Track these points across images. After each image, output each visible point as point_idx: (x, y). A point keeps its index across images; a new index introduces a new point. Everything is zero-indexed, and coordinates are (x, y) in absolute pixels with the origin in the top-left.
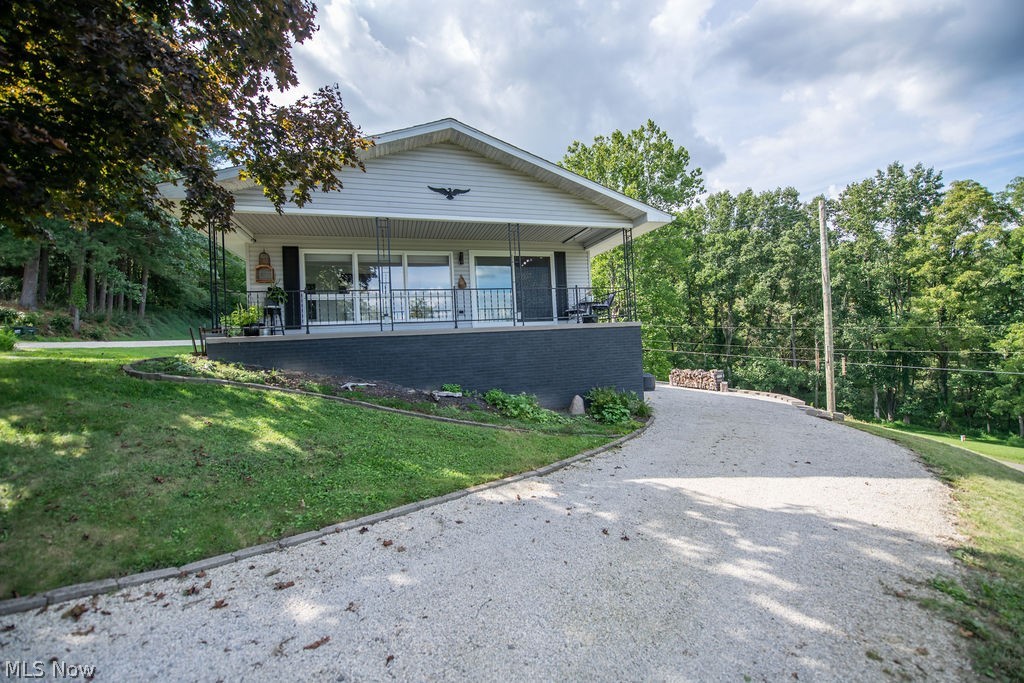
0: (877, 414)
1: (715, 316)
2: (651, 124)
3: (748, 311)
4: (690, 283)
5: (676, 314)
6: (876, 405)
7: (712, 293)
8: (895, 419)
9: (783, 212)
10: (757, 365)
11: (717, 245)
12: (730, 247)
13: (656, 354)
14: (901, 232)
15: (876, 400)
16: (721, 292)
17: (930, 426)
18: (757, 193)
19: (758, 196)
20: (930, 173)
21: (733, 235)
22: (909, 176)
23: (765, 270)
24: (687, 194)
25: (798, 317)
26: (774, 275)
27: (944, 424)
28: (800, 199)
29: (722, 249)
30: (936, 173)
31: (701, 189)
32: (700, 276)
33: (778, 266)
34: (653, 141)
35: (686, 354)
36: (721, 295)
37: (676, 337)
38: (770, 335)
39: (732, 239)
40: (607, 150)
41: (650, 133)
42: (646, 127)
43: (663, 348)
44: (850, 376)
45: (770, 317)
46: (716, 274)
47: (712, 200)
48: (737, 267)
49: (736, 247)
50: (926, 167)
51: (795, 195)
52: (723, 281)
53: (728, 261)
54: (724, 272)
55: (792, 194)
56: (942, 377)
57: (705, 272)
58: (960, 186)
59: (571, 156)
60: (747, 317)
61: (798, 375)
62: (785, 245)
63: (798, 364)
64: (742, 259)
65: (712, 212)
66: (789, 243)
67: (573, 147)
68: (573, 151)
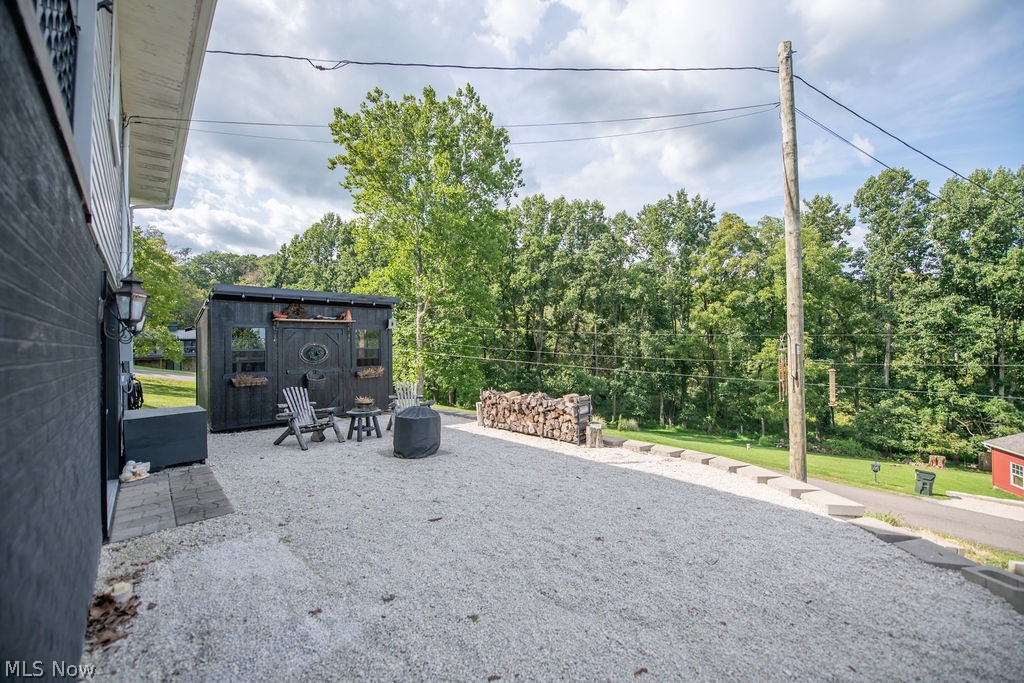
0: (662, 420)
1: (527, 323)
2: (470, 90)
3: (557, 321)
4: (504, 285)
5: (490, 319)
6: (662, 412)
7: (526, 298)
8: (675, 424)
9: (590, 223)
10: (566, 375)
11: (532, 248)
12: (544, 251)
13: (466, 362)
14: (685, 253)
15: (662, 407)
16: (534, 297)
17: (700, 429)
18: (569, 201)
19: (570, 203)
20: (705, 205)
21: (547, 238)
22: (690, 204)
23: (575, 278)
24: (505, 184)
25: (602, 327)
26: (583, 283)
27: (710, 428)
28: (606, 214)
29: (537, 252)
30: (710, 204)
31: (520, 182)
32: (515, 279)
33: (587, 275)
34: (472, 110)
35: (498, 362)
36: (535, 300)
37: (488, 344)
38: (577, 344)
39: (546, 243)
40: (417, 110)
41: (468, 100)
42: (465, 92)
43: (475, 355)
44: (645, 385)
45: (577, 326)
46: (530, 279)
47: (527, 202)
48: (549, 273)
49: (549, 253)
50: (703, 199)
51: (601, 209)
52: (535, 288)
53: (542, 265)
54: (537, 277)
55: (599, 208)
56: (711, 385)
57: (520, 275)
58: (728, 217)
59: (371, 106)
60: (556, 326)
61: (602, 384)
62: (593, 253)
63: (601, 373)
64: (555, 264)
65: (528, 215)
66: (598, 252)
67: (374, 94)
68: (374, 100)
